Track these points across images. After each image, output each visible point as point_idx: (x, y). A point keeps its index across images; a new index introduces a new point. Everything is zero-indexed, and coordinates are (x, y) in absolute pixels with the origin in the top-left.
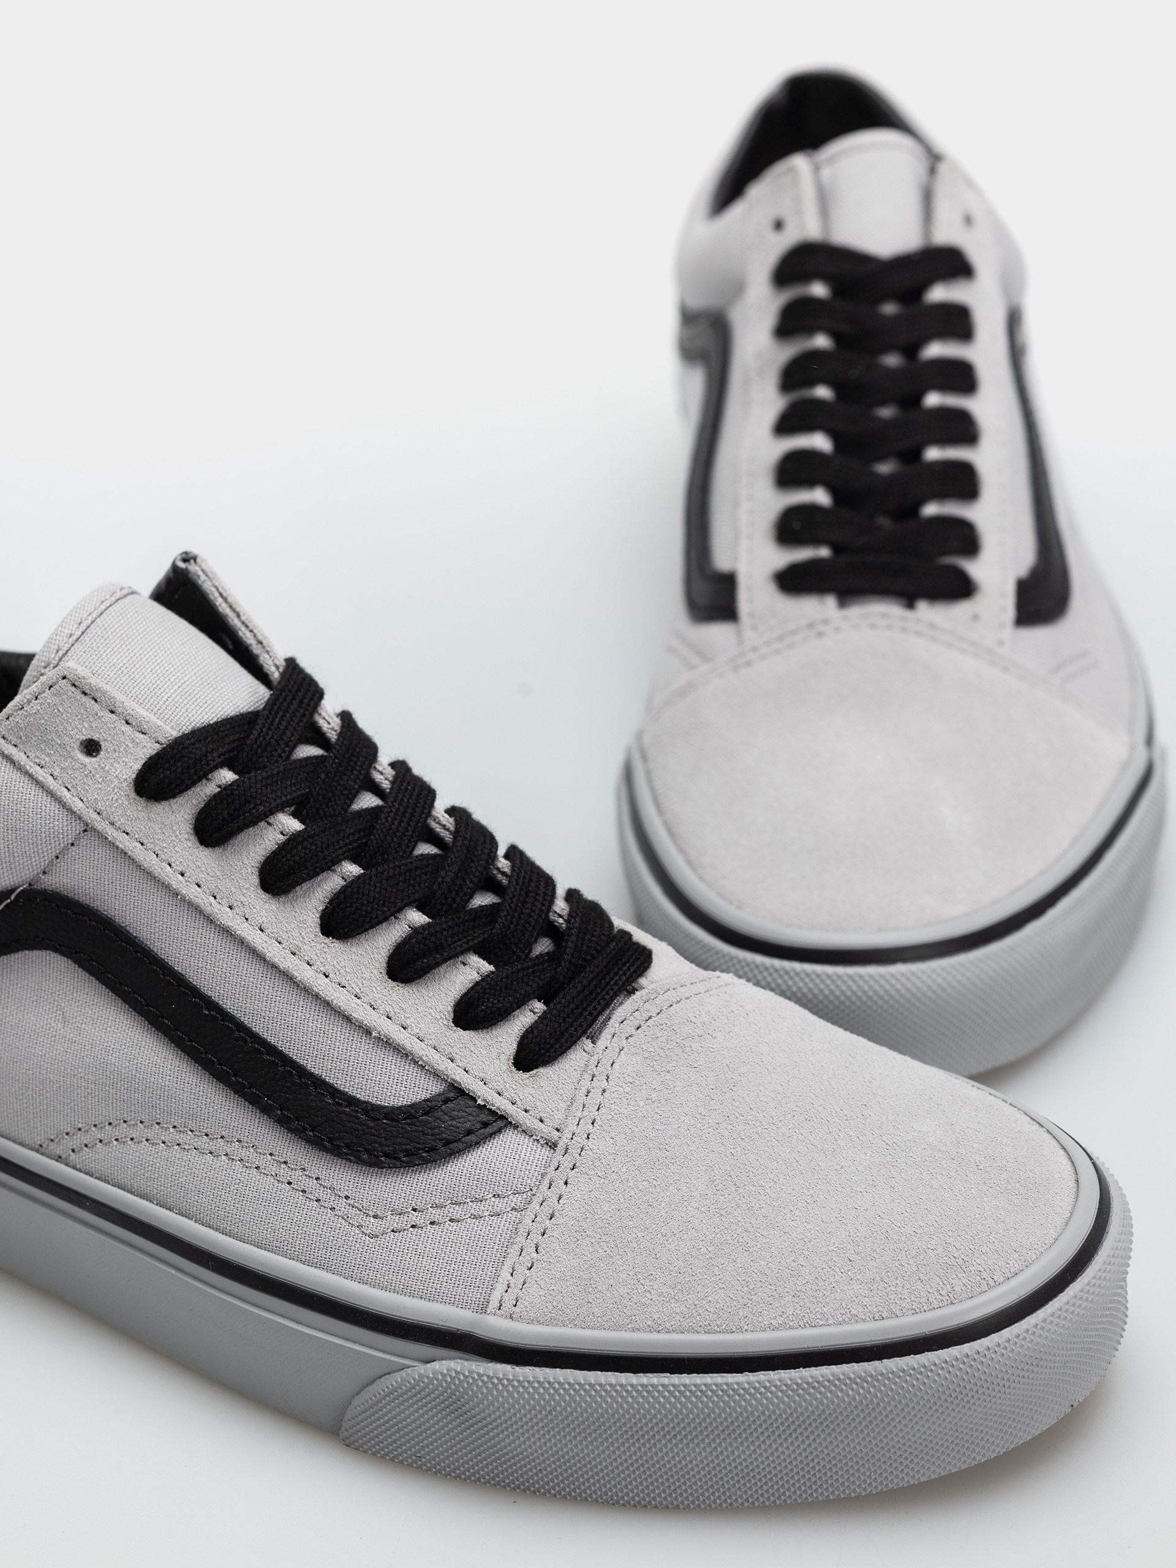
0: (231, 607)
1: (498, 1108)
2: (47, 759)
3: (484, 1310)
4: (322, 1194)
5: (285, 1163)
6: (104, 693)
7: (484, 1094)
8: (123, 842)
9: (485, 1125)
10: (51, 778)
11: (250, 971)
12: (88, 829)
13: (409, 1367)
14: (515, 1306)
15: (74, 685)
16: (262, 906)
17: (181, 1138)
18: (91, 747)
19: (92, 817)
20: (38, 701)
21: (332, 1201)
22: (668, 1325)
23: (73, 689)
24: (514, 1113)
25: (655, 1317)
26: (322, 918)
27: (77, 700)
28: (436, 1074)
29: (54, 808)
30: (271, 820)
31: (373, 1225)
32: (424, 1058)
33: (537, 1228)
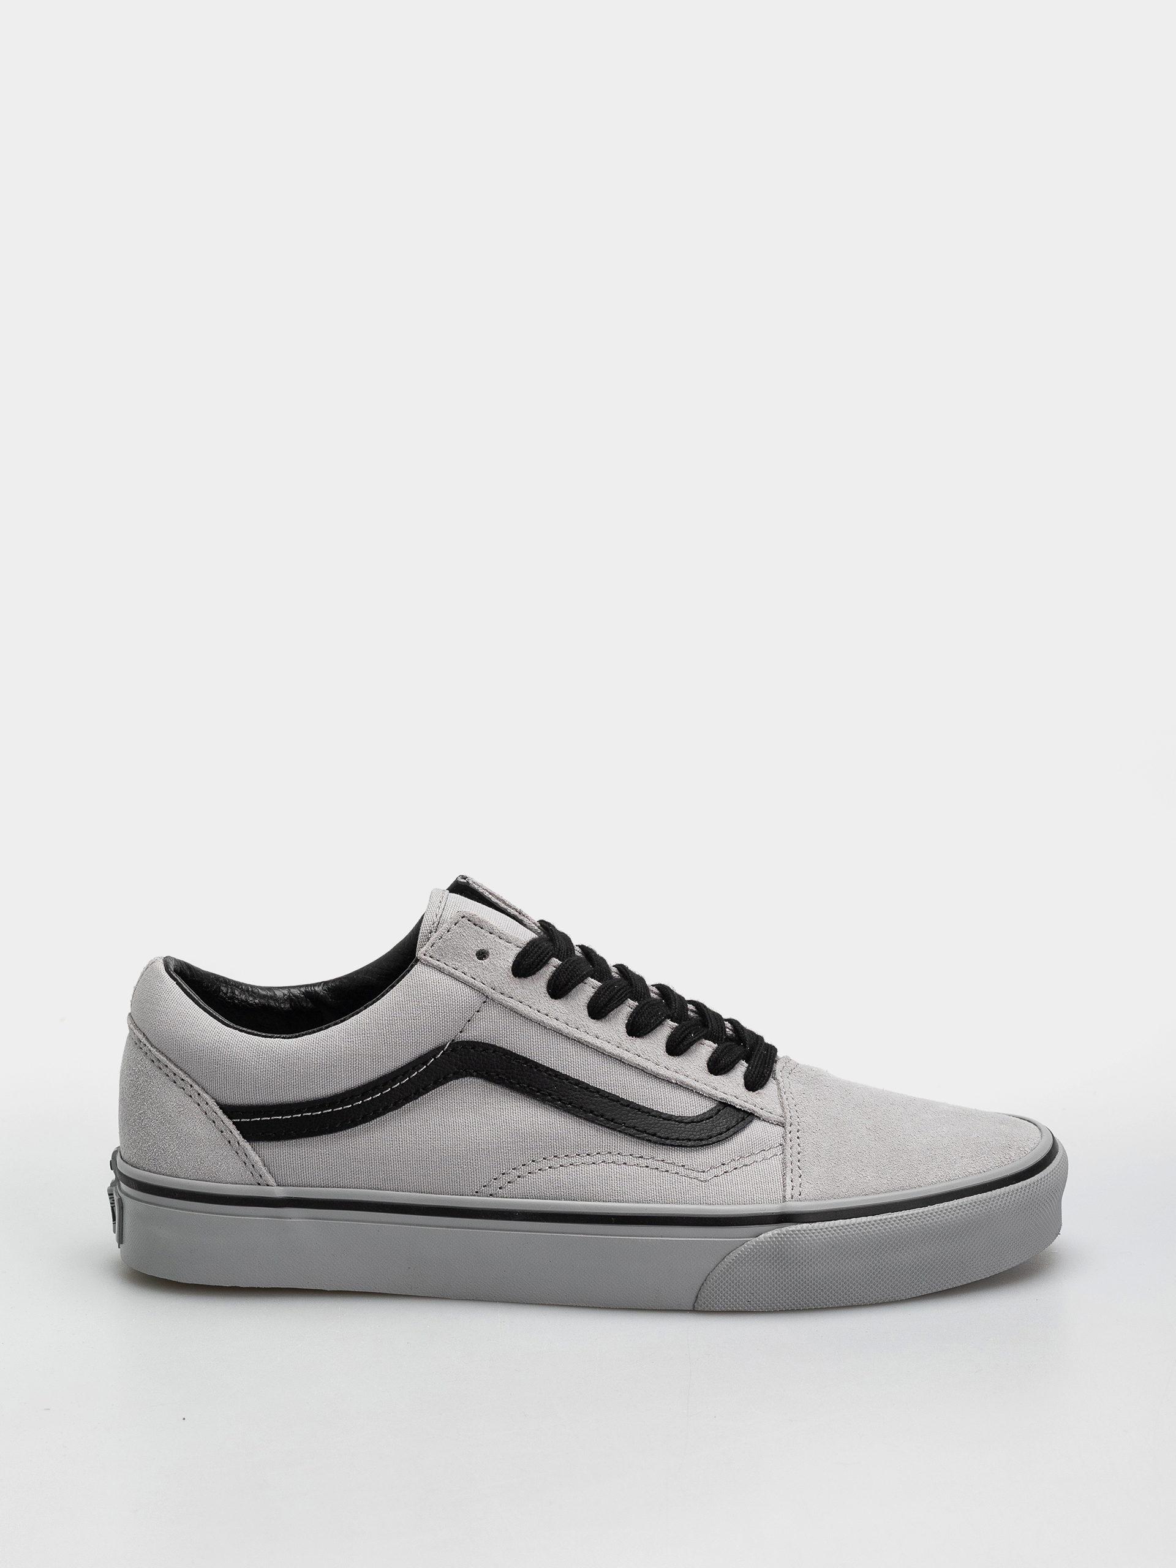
0: (498, 898)
1: (749, 1109)
2: (459, 964)
3: (784, 1201)
4: (668, 1167)
5: (642, 1157)
6: (486, 923)
7: (738, 1103)
8: (512, 1003)
9: (743, 1119)
10: (463, 974)
11: (595, 1060)
12: (487, 999)
13: (747, 1241)
14: (800, 1195)
15: (469, 920)
16: (595, 1026)
17: (573, 1160)
18: (482, 955)
19: (489, 991)
20: (450, 932)
21: (675, 1169)
22: (882, 1190)
23: (470, 922)
24: (757, 1110)
25: (874, 1187)
26: (627, 1027)
27: (472, 928)
28: (710, 1098)
29: (467, 990)
30: (586, 981)
31: (703, 1176)
32: (703, 1089)
33: (795, 1160)
